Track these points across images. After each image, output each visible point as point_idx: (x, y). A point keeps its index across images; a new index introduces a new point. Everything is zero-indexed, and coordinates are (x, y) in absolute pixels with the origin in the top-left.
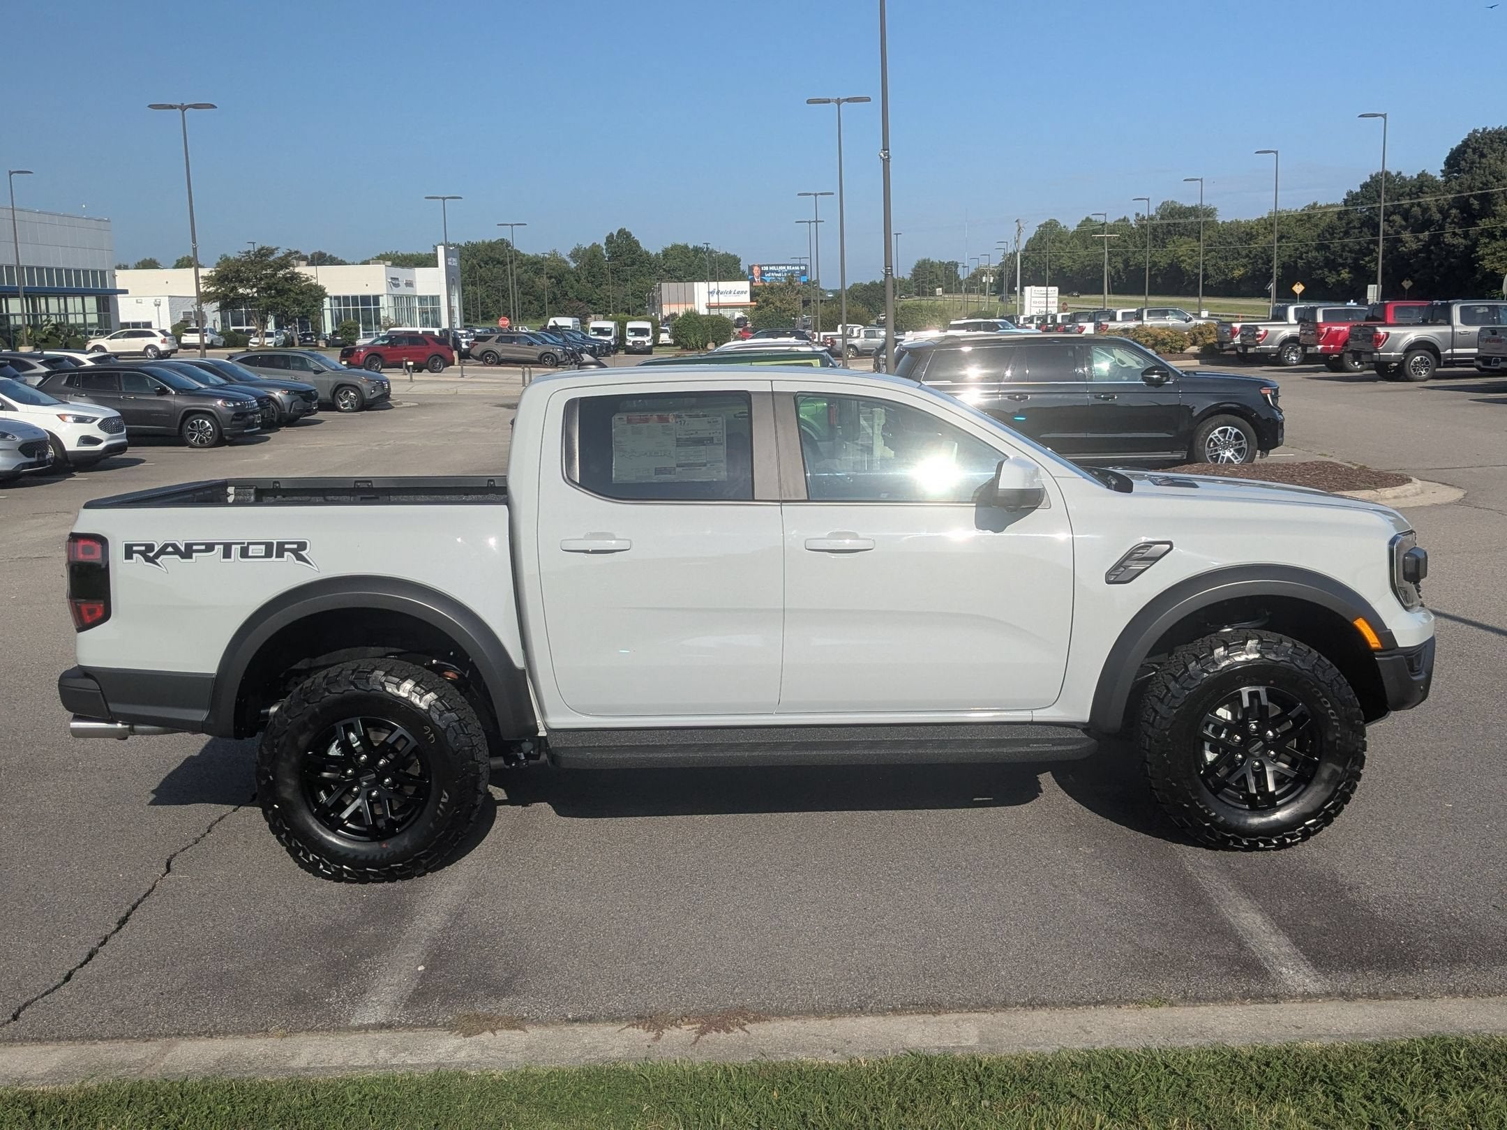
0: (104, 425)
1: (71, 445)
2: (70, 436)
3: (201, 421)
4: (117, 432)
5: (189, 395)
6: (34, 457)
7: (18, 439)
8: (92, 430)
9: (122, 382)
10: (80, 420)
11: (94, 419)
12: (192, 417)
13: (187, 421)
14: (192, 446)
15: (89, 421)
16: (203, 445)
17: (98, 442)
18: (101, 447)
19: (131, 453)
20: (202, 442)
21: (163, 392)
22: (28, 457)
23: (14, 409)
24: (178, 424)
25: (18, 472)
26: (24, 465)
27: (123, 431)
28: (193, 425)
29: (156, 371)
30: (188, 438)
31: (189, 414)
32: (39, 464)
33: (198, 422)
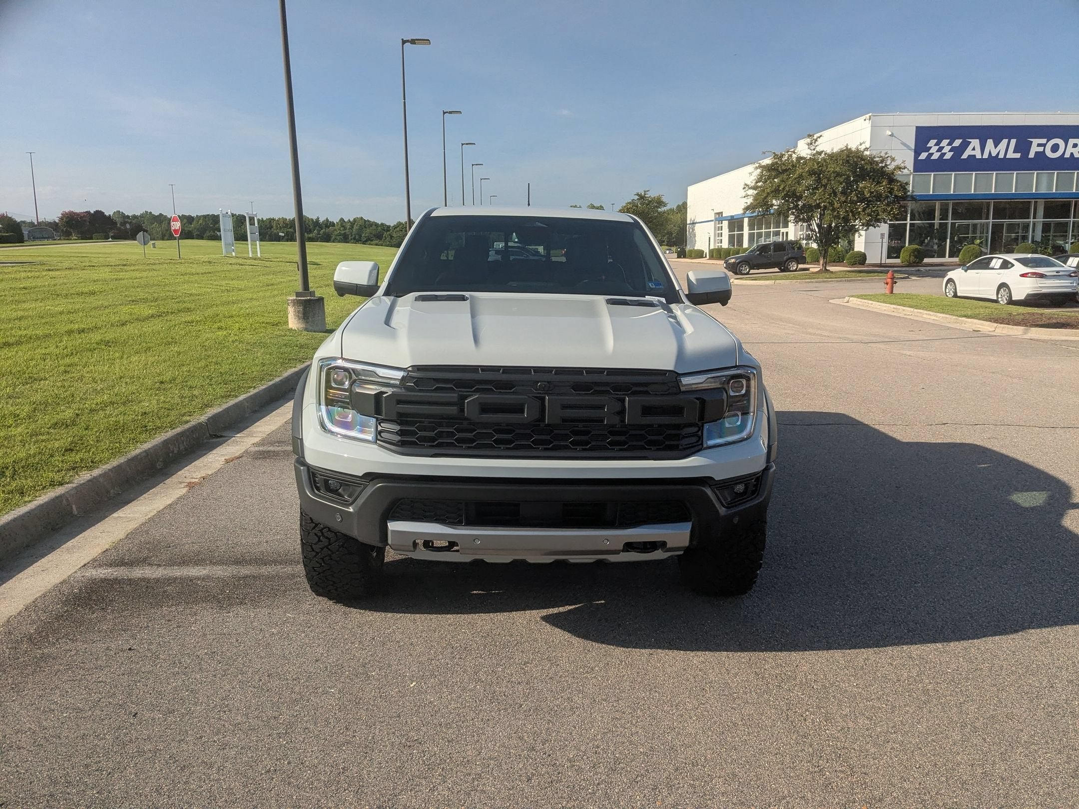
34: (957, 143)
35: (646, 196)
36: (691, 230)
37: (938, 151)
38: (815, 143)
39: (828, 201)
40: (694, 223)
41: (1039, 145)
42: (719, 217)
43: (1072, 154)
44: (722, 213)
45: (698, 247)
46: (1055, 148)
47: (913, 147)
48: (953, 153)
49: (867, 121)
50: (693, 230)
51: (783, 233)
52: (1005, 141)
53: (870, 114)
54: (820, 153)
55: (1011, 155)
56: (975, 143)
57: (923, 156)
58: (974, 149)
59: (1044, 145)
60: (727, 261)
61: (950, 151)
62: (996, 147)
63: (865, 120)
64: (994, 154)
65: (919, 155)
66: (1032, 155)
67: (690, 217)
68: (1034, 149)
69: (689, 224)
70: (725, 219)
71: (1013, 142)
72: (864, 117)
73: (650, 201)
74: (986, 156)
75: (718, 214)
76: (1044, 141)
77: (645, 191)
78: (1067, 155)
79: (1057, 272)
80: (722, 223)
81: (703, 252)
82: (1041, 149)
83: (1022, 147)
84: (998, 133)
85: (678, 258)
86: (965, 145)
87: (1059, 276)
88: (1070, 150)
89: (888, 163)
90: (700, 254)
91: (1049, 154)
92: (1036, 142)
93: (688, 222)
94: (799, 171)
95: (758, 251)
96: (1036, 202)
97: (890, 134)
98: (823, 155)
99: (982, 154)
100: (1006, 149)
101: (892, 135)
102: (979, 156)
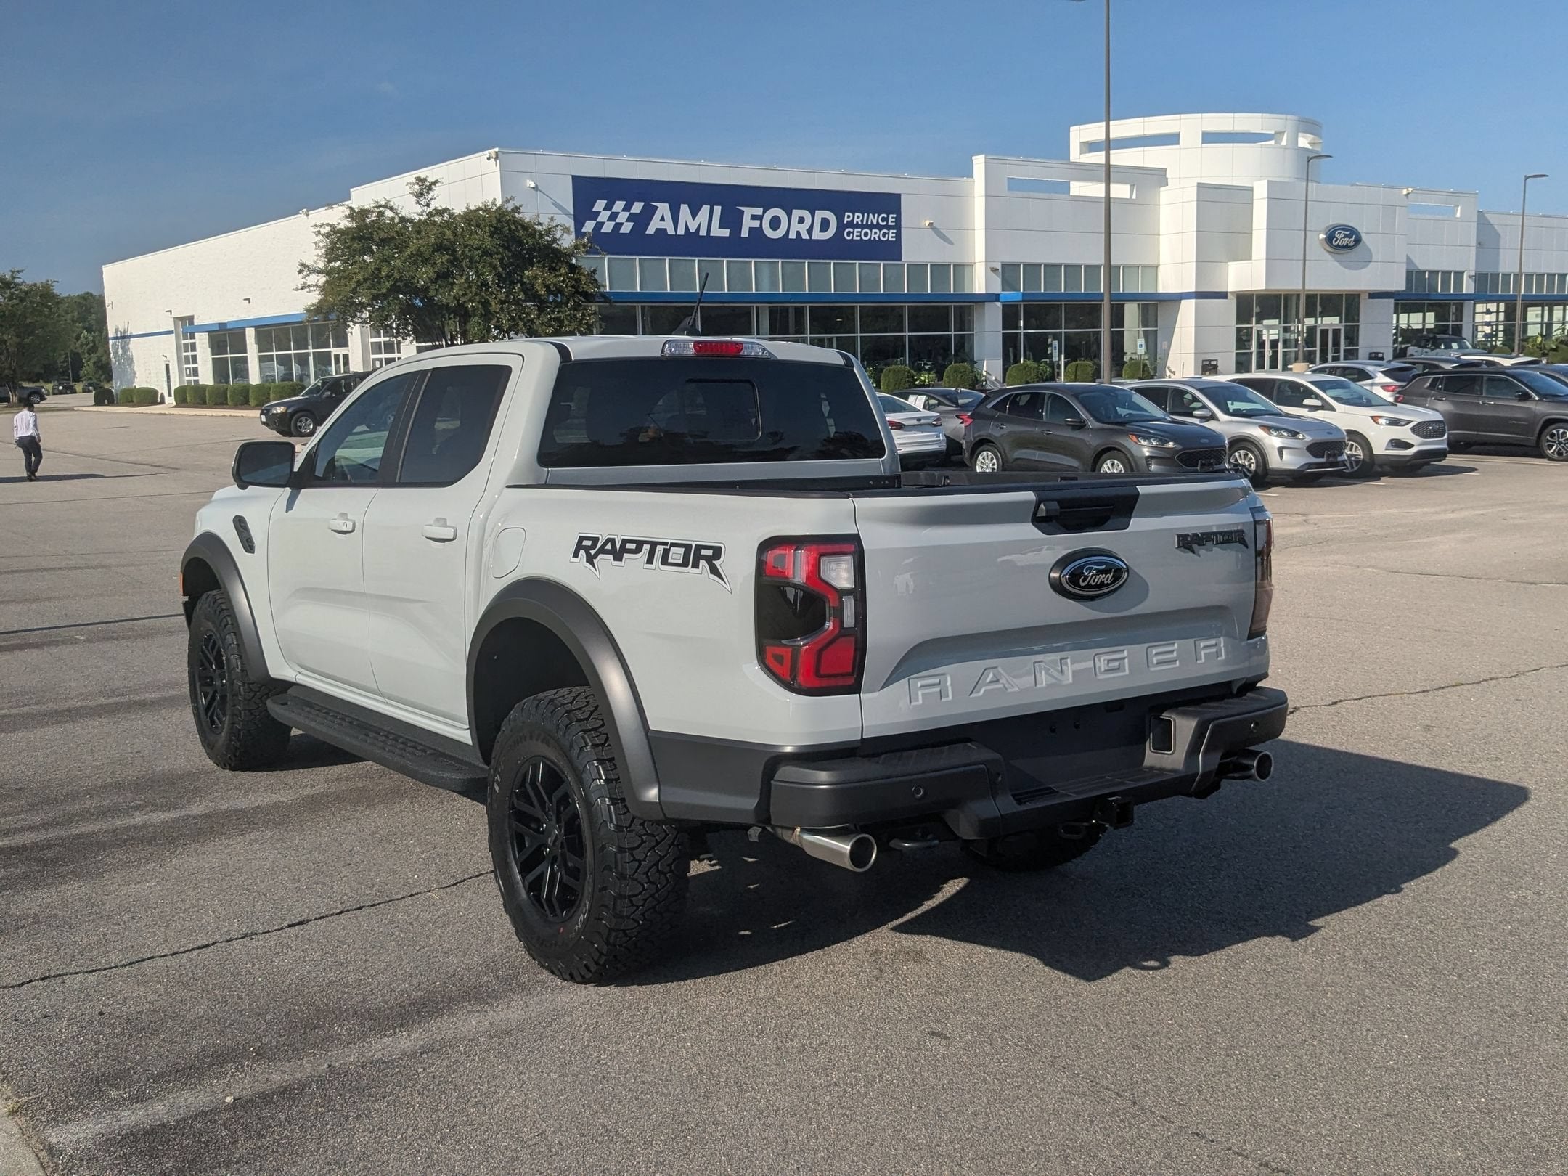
0: (1419, 429)
1: (1380, 448)
2: (1380, 439)
3: (1562, 431)
4: (1437, 437)
5: (1554, 402)
6: (1323, 457)
7: (1308, 438)
8: (1404, 434)
9: (1485, 387)
10: (1394, 422)
11: (1409, 422)
12: (1553, 426)
13: (1547, 431)
14: (1550, 459)
15: (1403, 423)
16: (1561, 458)
17: (1409, 446)
18: (1411, 452)
19: (1452, 460)
20: (1560, 454)
21: (1526, 397)
22: (1316, 456)
23: (1333, 409)
24: (1537, 431)
25: (1303, 471)
26: (1310, 465)
27: (1443, 436)
28: (1552, 435)
29: (1525, 374)
30: (1545, 448)
31: (1551, 422)
32: (1331, 465)
33: (1558, 432)
34: (638, 207)
35: (17, 281)
36: (120, 351)
37: (610, 219)
38: (428, 192)
39: (477, 298)
40: (125, 337)
41: (754, 217)
42: (186, 325)
43: (798, 233)
44: (191, 319)
45: (139, 383)
46: (775, 223)
47: (572, 212)
48: (632, 224)
49: (492, 160)
50: (125, 350)
51: (337, 357)
52: (706, 209)
53: (497, 149)
54: (440, 212)
55: (717, 231)
56: (663, 209)
57: (589, 226)
58: (662, 221)
59: (760, 218)
60: (268, 411)
61: (628, 220)
62: (694, 217)
63: (489, 159)
64: (692, 230)
65: (583, 225)
66: (745, 233)
67: (114, 324)
68: (747, 224)
69: (113, 338)
70: (202, 329)
71: (718, 209)
72: (487, 153)
73: (26, 293)
74: (681, 232)
75: (182, 319)
76: (759, 211)
77: (13, 272)
78: (792, 236)
79: (919, 419)
80: (193, 337)
81: (156, 392)
82: (756, 224)
83: (731, 219)
84: (695, 195)
85: (95, 405)
86: (649, 212)
87: (921, 425)
88: (795, 227)
89: (557, 236)
90: (150, 397)
91: (769, 233)
92: (748, 211)
93: (111, 334)
94: (414, 244)
95: (328, 389)
96: (757, 308)
97: (533, 185)
98: (446, 216)
99: (676, 229)
100: (706, 221)
101: (536, 188)
102: (671, 231)
